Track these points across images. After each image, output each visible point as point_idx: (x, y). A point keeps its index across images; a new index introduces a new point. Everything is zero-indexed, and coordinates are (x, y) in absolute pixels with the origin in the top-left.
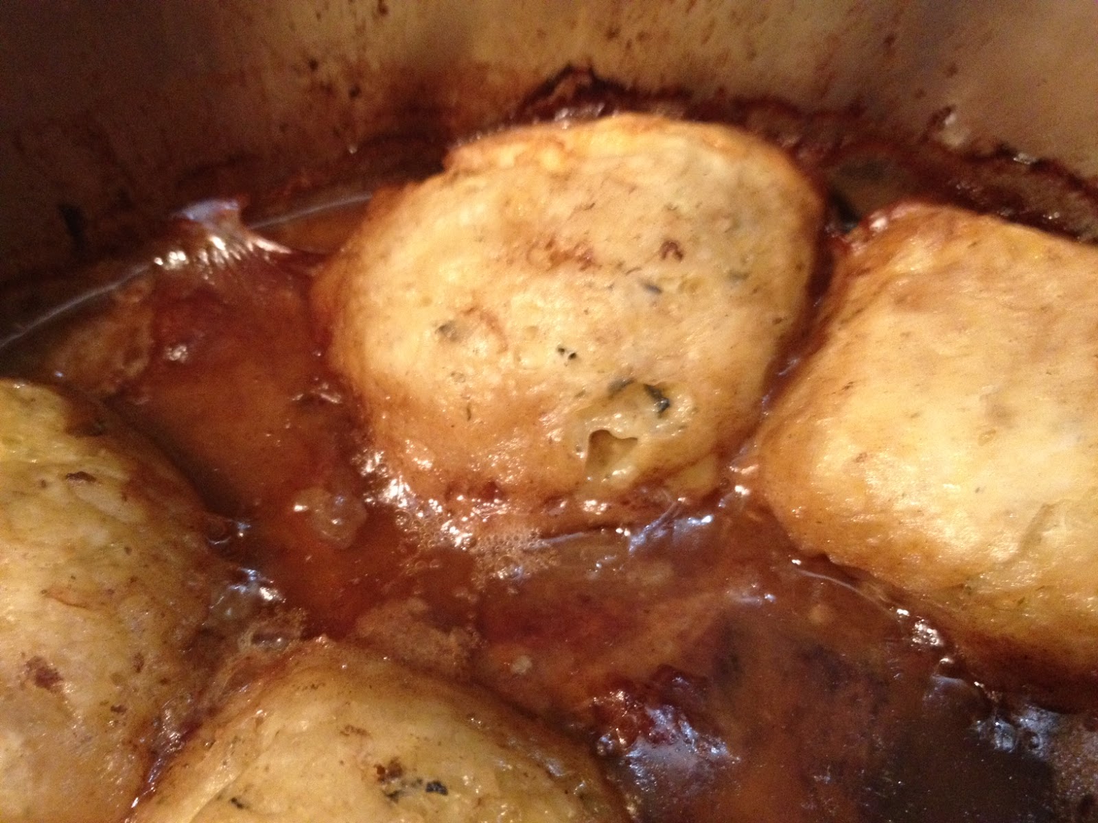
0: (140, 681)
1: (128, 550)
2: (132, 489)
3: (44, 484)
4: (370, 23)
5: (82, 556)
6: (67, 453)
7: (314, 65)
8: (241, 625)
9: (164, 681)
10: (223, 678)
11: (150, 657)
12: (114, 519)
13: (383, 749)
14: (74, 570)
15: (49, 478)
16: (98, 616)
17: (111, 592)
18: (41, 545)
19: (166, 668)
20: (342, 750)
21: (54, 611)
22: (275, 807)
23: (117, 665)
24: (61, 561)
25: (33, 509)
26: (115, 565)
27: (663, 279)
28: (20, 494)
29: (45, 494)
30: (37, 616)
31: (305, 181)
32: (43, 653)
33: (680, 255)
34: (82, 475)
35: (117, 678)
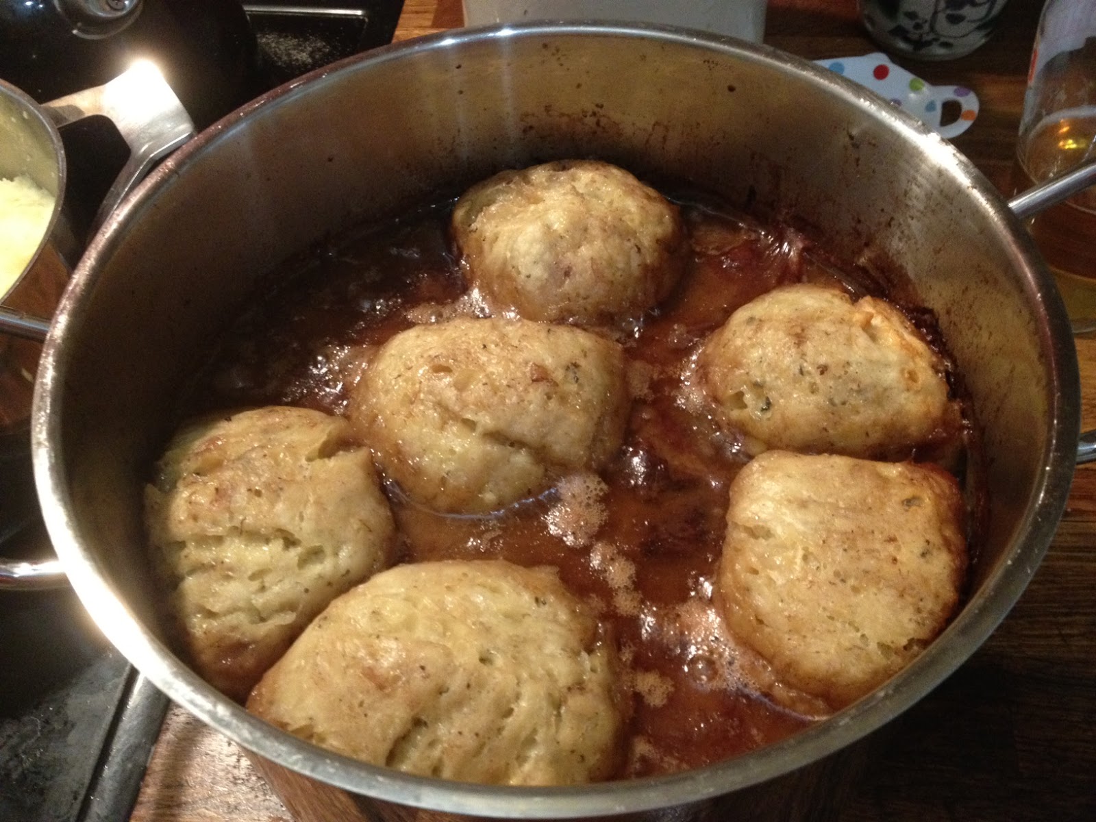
0: (581, 302)
1: (621, 276)
2: (645, 268)
3: (629, 240)
4: (884, 224)
5: (611, 263)
6: (646, 242)
7: (859, 221)
8: (622, 330)
9: (585, 309)
10: (597, 329)
11: (589, 300)
12: (630, 267)
13: (582, 362)
14: (604, 263)
15: (632, 240)
16: (593, 277)
17: (603, 277)
18: (606, 249)
19: (589, 307)
20: (577, 351)
21: (589, 263)
22: (552, 339)
23: (582, 292)
24: (605, 257)
25: (617, 241)
26: (614, 274)
27: (809, 373)
28: (620, 235)
29: (625, 242)
30: (585, 261)
31: (832, 259)
32: (574, 268)
33: (822, 373)
34: (639, 249)
35: (578, 295)
